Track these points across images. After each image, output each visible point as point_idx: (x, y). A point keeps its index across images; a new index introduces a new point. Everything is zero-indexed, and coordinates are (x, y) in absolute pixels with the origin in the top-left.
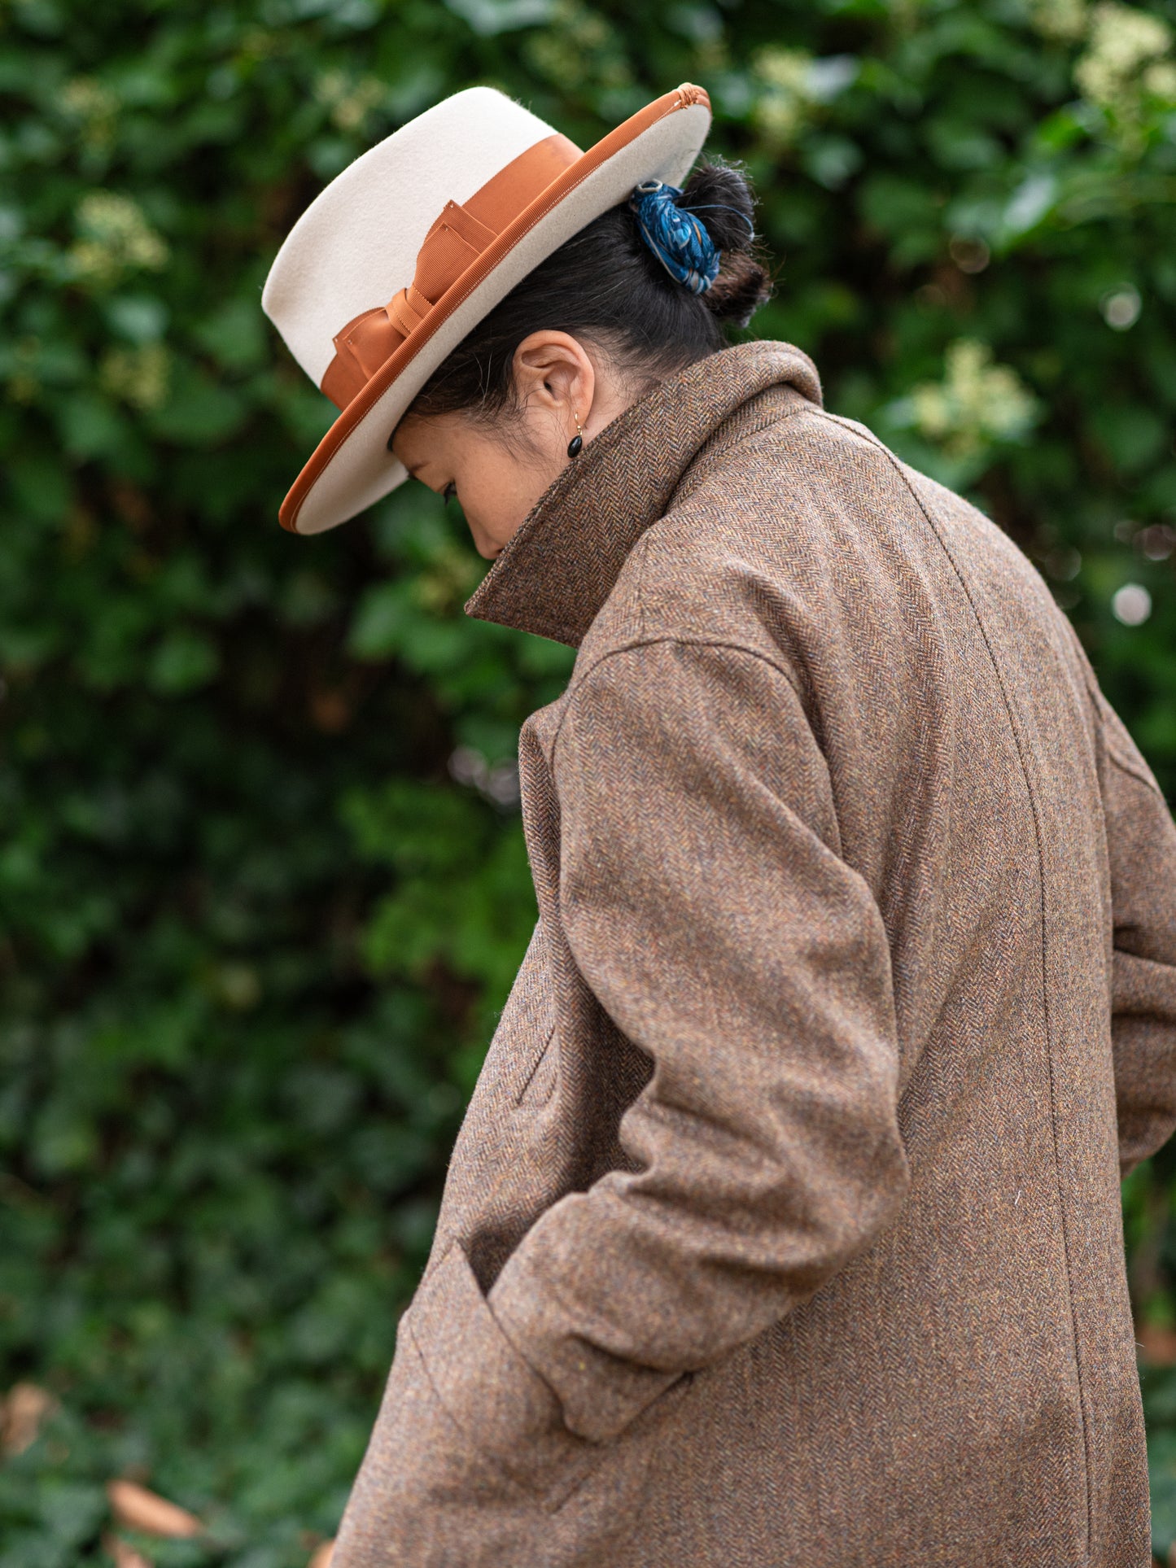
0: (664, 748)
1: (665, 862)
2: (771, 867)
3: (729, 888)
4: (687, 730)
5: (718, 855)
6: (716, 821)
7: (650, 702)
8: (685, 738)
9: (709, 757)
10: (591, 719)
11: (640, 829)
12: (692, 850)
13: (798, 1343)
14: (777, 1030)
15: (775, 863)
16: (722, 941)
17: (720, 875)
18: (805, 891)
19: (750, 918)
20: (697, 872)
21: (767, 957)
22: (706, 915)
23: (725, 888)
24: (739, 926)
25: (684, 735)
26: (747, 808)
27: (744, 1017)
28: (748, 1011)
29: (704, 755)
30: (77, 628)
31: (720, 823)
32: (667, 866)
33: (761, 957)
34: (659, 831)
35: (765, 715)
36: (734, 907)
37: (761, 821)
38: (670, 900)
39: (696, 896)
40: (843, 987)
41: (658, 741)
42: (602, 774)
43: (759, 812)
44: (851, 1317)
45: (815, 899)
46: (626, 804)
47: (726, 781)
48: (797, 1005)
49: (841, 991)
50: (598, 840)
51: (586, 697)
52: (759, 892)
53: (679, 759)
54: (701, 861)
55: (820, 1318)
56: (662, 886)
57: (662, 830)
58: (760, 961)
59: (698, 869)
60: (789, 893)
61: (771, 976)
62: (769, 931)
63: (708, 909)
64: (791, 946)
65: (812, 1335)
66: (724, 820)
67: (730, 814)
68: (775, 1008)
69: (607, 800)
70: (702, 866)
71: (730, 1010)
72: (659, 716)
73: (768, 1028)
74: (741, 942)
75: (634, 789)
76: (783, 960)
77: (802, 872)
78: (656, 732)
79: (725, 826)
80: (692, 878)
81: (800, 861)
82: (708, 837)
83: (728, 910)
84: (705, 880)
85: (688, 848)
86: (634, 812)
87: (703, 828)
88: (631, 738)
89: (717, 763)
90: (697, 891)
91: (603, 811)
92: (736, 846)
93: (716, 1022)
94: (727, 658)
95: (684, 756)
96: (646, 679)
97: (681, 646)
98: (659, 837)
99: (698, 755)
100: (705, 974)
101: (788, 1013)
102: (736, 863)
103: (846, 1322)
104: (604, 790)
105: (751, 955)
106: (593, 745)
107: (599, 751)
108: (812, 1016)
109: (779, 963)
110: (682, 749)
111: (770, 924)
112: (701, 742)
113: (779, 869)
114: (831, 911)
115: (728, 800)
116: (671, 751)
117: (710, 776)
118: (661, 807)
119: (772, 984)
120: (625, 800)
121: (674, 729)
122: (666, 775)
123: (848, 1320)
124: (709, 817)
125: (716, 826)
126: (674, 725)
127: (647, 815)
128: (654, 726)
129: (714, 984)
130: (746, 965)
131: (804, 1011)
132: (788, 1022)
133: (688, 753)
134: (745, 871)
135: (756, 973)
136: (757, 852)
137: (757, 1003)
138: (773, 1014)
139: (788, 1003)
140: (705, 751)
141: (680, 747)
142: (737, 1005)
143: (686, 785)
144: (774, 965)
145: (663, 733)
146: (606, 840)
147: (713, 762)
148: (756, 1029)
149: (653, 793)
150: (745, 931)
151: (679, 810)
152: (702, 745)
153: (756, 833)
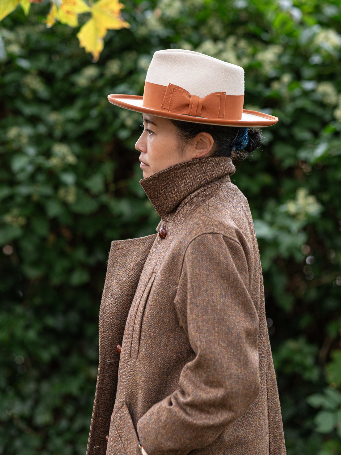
0: (218, 264)
1: (213, 297)
2: (239, 304)
3: (229, 308)
4: (227, 261)
5: (227, 297)
6: (227, 288)
7: (217, 251)
8: (226, 263)
9: (232, 270)
10: (196, 251)
11: (207, 285)
12: (220, 294)
13: (235, 451)
14: (233, 350)
15: (241, 303)
16: (226, 322)
17: (227, 304)
18: (246, 312)
19: (234, 318)
20: (221, 301)
21: (237, 330)
22: (223, 314)
23: (228, 308)
24: (231, 320)
25: (226, 262)
26: (238, 286)
27: (225, 344)
28: (227, 343)
29: (231, 269)
30: (50, 267)
31: (228, 288)
32: (214, 298)
33: (235, 329)
34: (212, 287)
35: (240, 262)
36: (230, 314)
37: (241, 291)
38: (213, 307)
39: (221, 308)
40: (250, 340)
41: (217, 262)
42: (198, 267)
43: (241, 288)
44: (249, 444)
45: (248, 315)
46: (204, 277)
47: (235, 278)
48: (242, 345)
49: (250, 342)
50: (193, 285)
51: (195, 244)
52: (236, 310)
53: (222, 268)
54: (223, 298)
55: (241, 444)
56: (211, 302)
57: (213, 287)
58: (235, 330)
59: (222, 301)
60: (242, 312)
61: (237, 335)
62: (238, 322)
63: (223, 312)
64: (242, 328)
65: (239, 449)
66: (230, 288)
67: (232, 287)
68: (235, 344)
69: (198, 275)
70: (223, 300)
71: (222, 341)
72: (219, 255)
73: (231, 349)
74: (231, 324)
75: (206, 273)
76: (241, 332)
77: (247, 307)
78: (217, 259)
79: (230, 289)
80: (220, 303)
81: (247, 304)
82: (225, 292)
83: (228, 314)
84: (223, 304)
85: (219, 294)
86: (206, 280)
87: (224, 289)
88: (207, 259)
89: (234, 272)
90: (221, 307)
91: (197, 278)
92: (231, 296)
93: (218, 344)
94: (235, 244)
95: (224, 268)
96: (215, 244)
97: (224, 236)
98: (212, 289)
99: (229, 269)
100: (216, 329)
101: (238, 346)
102: (231, 301)
103: (248, 445)
104: (198, 272)
105: (233, 328)
106: (196, 258)
107: (197, 260)
108: (244, 349)
109: (240, 332)
110: (225, 266)
111: (238, 320)
112: (230, 265)
113: (241, 305)
114: (251, 319)
115: (233, 283)
116: (221, 265)
117: (231, 275)
118: (213, 280)
119: (237, 337)
120: (204, 276)
121: (223, 260)
122: (216, 271)
123: (249, 445)
124: (226, 286)
125: (227, 289)
126: (224, 259)
127: (209, 282)
128: (217, 257)
129: (218, 333)
130: (231, 330)
131: (243, 347)
132: (238, 348)
133: (226, 267)
134: (233, 303)
135: (233, 333)
136: (237, 298)
137: (230, 341)
138: (234, 345)
139: (240, 344)
140: (231, 268)
141: (224, 265)
142: (224, 340)
143: (221, 276)
144: (238, 332)
145: (219, 260)
146: (196, 286)
147: (233, 272)
148: (228, 348)
149: (211, 275)
150: (232, 321)
151: (218, 282)
152: (231, 266)
153: (238, 294)
